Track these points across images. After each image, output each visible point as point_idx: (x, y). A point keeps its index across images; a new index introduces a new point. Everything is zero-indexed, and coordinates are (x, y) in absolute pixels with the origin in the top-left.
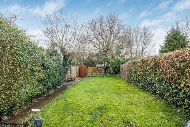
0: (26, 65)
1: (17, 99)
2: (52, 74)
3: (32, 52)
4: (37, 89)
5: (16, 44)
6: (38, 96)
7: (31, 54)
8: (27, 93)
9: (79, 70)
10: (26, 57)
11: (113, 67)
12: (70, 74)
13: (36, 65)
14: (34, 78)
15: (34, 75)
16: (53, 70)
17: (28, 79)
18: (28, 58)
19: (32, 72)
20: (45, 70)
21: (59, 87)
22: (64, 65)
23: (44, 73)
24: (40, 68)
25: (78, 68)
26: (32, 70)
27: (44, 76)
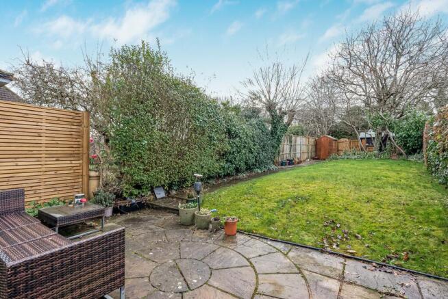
0: (204, 130)
1: (189, 172)
2: (245, 147)
3: (212, 114)
4: (217, 165)
5: (192, 105)
6: (219, 177)
7: (210, 117)
8: (202, 167)
9: (316, 145)
10: (203, 120)
11: (401, 136)
12: (290, 152)
13: (216, 131)
14: (214, 149)
15: (214, 145)
16: (246, 141)
17: (204, 149)
18: (205, 121)
19: (211, 140)
20: (232, 140)
21: (259, 171)
22: (272, 134)
23: (229, 143)
24: (223, 136)
25: (312, 140)
26: (210, 137)
27: (230, 148)
